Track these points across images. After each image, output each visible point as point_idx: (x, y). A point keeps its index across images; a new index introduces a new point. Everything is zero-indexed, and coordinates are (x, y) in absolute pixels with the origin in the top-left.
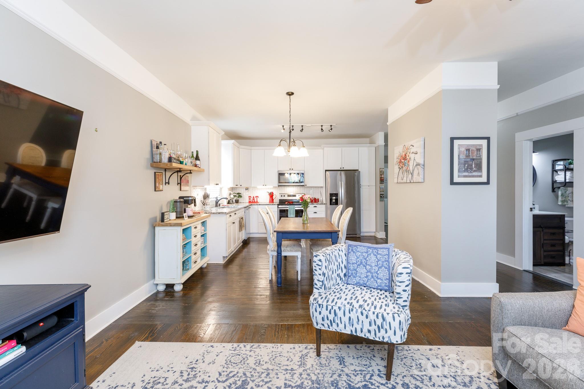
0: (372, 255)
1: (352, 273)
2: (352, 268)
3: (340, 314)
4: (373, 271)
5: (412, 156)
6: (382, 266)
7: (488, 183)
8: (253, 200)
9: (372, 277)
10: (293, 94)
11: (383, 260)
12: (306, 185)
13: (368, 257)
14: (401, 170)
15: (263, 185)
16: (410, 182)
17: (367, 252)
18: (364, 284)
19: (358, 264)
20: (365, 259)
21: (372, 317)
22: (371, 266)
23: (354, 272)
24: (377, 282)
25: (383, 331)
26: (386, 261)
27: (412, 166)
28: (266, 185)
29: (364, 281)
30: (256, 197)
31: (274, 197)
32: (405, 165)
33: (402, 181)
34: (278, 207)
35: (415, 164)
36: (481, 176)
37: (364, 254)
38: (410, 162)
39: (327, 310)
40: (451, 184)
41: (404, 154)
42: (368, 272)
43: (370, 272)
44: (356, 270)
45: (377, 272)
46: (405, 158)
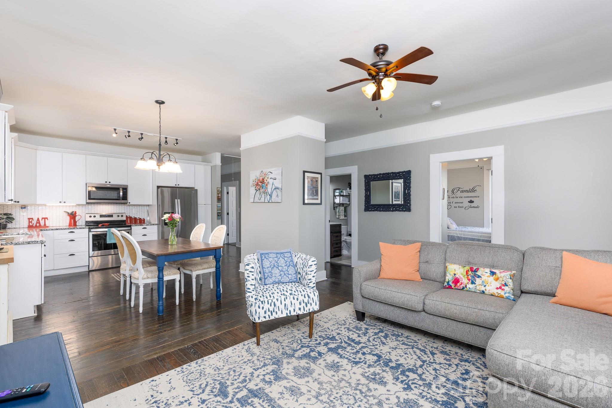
0: (281, 258)
1: (268, 276)
2: (267, 271)
3: (278, 304)
4: (284, 270)
5: (271, 181)
6: (290, 265)
7: (321, 204)
8: (37, 223)
9: (285, 274)
10: (163, 103)
11: (289, 260)
12: (129, 203)
13: (278, 260)
14: (258, 191)
15: (60, 202)
16: (269, 202)
17: (277, 257)
18: (279, 281)
19: (272, 267)
20: (277, 262)
21: (301, 298)
22: (282, 267)
23: (269, 274)
24: (288, 277)
25: (309, 305)
26: (291, 261)
27: (271, 189)
28: (65, 202)
29: (279, 279)
30: (43, 219)
31: (77, 218)
32: (263, 188)
33: (259, 201)
34: (89, 231)
35: (273, 188)
36: (317, 199)
37: (275, 259)
38: (268, 185)
39: (268, 304)
40: (303, 204)
41: (261, 178)
42: (281, 271)
43: (282, 271)
44: (271, 272)
45: (287, 270)
46: (263, 182)
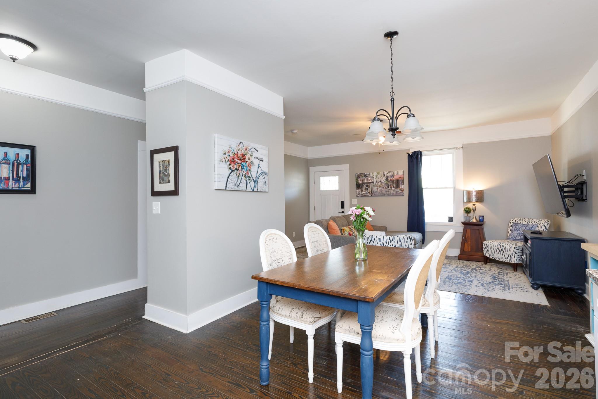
5: (256, 162)
14: (234, 173)
16: (253, 191)
27: (256, 173)
32: (243, 169)
33: (236, 188)
35: (260, 172)
38: (252, 167)
41: (240, 153)
46: (243, 159)
